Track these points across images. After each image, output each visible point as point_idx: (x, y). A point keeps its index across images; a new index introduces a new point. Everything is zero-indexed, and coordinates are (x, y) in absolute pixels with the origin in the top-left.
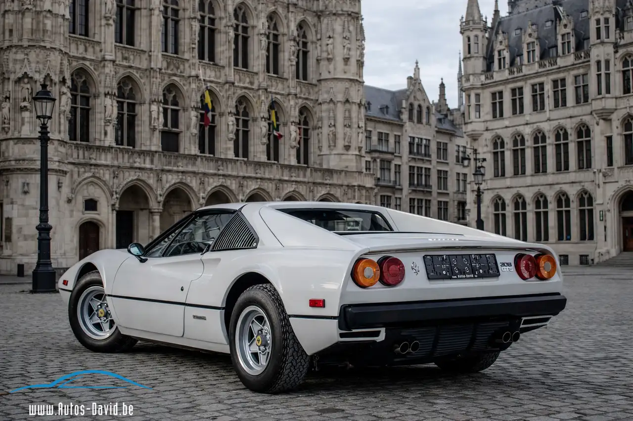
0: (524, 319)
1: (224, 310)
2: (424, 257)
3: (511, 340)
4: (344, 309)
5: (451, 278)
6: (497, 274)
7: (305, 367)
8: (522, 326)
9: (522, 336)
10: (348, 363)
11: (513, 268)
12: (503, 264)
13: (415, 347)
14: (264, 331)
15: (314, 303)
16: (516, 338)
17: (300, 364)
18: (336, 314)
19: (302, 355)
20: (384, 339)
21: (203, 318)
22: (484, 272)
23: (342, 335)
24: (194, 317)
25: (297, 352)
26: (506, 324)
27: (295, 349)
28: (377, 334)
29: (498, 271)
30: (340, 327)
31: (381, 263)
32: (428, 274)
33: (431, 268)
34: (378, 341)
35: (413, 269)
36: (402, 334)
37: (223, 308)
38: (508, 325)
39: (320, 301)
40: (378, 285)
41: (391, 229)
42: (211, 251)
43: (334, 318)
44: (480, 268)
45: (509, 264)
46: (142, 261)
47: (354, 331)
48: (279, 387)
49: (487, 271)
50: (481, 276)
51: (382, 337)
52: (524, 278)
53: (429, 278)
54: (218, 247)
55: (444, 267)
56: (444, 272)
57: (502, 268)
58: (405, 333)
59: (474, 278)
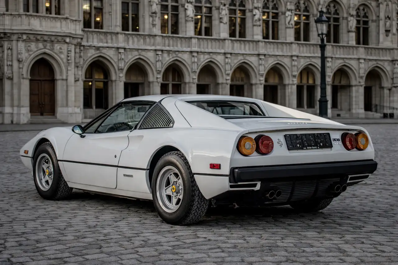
0: (350, 176)
1: (149, 171)
2: (285, 136)
3: (341, 191)
4: (232, 170)
5: (302, 149)
6: (331, 146)
7: (205, 209)
8: (348, 181)
9: (348, 188)
10: (236, 204)
11: (340, 142)
12: (334, 140)
13: (279, 194)
14: (178, 183)
15: (213, 166)
16: (344, 189)
17: (202, 207)
18: (228, 173)
19: (204, 201)
20: (259, 189)
21: (131, 176)
22: (323, 145)
23: (231, 186)
24: (124, 175)
25: (201, 199)
26: (338, 180)
27: (199, 197)
28: (255, 185)
29: (332, 144)
30: (230, 182)
31: (257, 139)
32: (288, 147)
33: (290, 143)
34: (255, 190)
35: (278, 143)
36: (271, 185)
37: (148, 169)
38: (339, 181)
39: (217, 165)
40: (255, 153)
41: (264, 115)
42: (139, 129)
43: (226, 176)
44: (321, 142)
45: (338, 140)
46: (82, 137)
47: (239, 183)
48: (188, 221)
49: (325, 145)
50: (321, 147)
51: (258, 188)
52: (348, 149)
53: (289, 149)
54: (144, 126)
55: (298, 142)
56: (298, 145)
57: (334, 142)
58: (272, 185)
59: (317, 148)
